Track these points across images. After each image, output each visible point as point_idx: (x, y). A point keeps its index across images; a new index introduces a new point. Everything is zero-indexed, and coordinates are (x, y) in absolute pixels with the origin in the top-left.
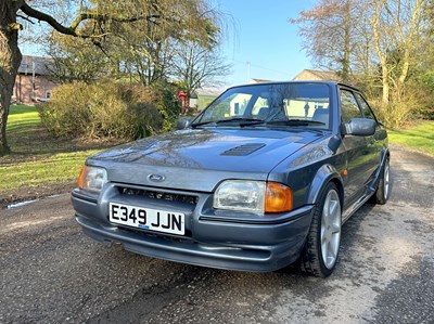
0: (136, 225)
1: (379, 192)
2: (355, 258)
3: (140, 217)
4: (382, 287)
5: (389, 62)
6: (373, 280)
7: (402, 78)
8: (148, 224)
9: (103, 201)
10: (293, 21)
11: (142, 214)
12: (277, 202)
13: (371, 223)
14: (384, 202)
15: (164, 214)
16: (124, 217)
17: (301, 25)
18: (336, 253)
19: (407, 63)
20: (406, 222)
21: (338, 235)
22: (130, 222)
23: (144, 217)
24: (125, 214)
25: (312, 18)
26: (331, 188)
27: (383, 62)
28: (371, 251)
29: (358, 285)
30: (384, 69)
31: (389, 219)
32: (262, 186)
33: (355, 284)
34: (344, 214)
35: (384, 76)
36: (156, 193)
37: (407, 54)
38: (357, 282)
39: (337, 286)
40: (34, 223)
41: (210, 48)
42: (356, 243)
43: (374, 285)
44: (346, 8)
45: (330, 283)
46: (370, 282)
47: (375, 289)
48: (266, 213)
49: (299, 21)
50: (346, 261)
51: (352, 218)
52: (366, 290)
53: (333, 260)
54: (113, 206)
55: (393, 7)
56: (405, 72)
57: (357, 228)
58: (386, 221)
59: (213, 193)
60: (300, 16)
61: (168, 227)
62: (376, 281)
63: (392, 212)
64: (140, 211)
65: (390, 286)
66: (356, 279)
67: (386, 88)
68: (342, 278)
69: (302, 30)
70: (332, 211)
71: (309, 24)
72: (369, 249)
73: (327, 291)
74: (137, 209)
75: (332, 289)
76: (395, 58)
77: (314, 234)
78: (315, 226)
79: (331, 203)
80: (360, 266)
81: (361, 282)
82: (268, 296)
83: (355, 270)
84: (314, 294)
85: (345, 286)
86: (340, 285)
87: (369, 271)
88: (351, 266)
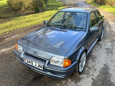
0: (31, 64)
2: (89, 65)
4: (94, 78)
8: (34, 65)
9: (22, 56)
13: (96, 49)
14: (101, 41)
18: (84, 66)
20: (105, 49)
21: (85, 61)
23: (32, 63)
24: (28, 61)
29: (88, 77)
38: (88, 76)
40: (7, 50)
42: (90, 59)
46: (91, 76)
47: (92, 79)
50: (87, 66)
52: (90, 78)
53: (83, 69)
54: (25, 59)
58: (100, 49)
59: (50, 60)
61: (38, 67)
62: (93, 75)
63: (102, 45)
65: (96, 77)
66: (88, 74)
68: (84, 74)
72: (93, 61)
73: (80, 80)
74: (30, 61)
80: (90, 69)
81: (89, 76)
82: (65, 82)
83: (88, 71)
84: (76, 81)
85: (85, 77)
86: (84, 77)
87: (92, 71)
88: (88, 69)
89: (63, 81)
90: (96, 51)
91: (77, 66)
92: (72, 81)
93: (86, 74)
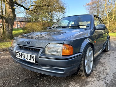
1: (107, 48)
2: (98, 70)
3: (23, 56)
4: (108, 82)
5: (109, 15)
6: (104, 79)
7: (113, 19)
8: (25, 58)
9: (14, 50)
10: (84, 6)
11: (23, 55)
12: (67, 52)
14: (108, 51)
15: (29, 55)
16: (19, 56)
17: (86, 7)
18: (91, 68)
19: (114, 15)
20: (115, 57)
21: (92, 62)
22: (20, 58)
24: (19, 55)
25: (89, 5)
26: (89, 46)
27: (107, 15)
28: (104, 67)
29: (99, 81)
30: (108, 17)
31: (110, 57)
32: (61, 45)
33: (98, 80)
34: (95, 55)
35: (108, 19)
36: (29, 48)
37: (114, 13)
38: (98, 79)
39: (91, 81)
41: (63, 14)
42: (99, 64)
43: (105, 81)
44: (98, 2)
45: (89, 79)
46: (103, 79)
47: (105, 83)
48: (63, 56)
49: (86, 6)
50: (95, 71)
51: (98, 56)
52: (101, 83)
53: (90, 71)
54: (17, 52)
55: (110, 1)
56: (113, 18)
57: (99, 59)
59: (45, 48)
60: (86, 5)
61: (30, 60)
62: (105, 79)
63: (110, 54)
64: (23, 54)
65: (111, 81)
66: (98, 78)
67: (108, 22)
68: (93, 77)
69: (87, 8)
70: (90, 54)
71: (88, 7)
72: (103, 66)
73: (87, 83)
75: (89, 82)
76: (111, 14)
77: (82, 63)
78: (83, 60)
79: (89, 52)
80: (100, 73)
81: (100, 79)
82: (65, 84)
83: (98, 74)
84: (82, 84)
85: (94, 81)
86: (92, 80)
87: (103, 75)
88: (97, 73)
89: (63, 84)
90: (104, 58)
91: (83, 61)
92: (76, 83)
93: (96, 77)
